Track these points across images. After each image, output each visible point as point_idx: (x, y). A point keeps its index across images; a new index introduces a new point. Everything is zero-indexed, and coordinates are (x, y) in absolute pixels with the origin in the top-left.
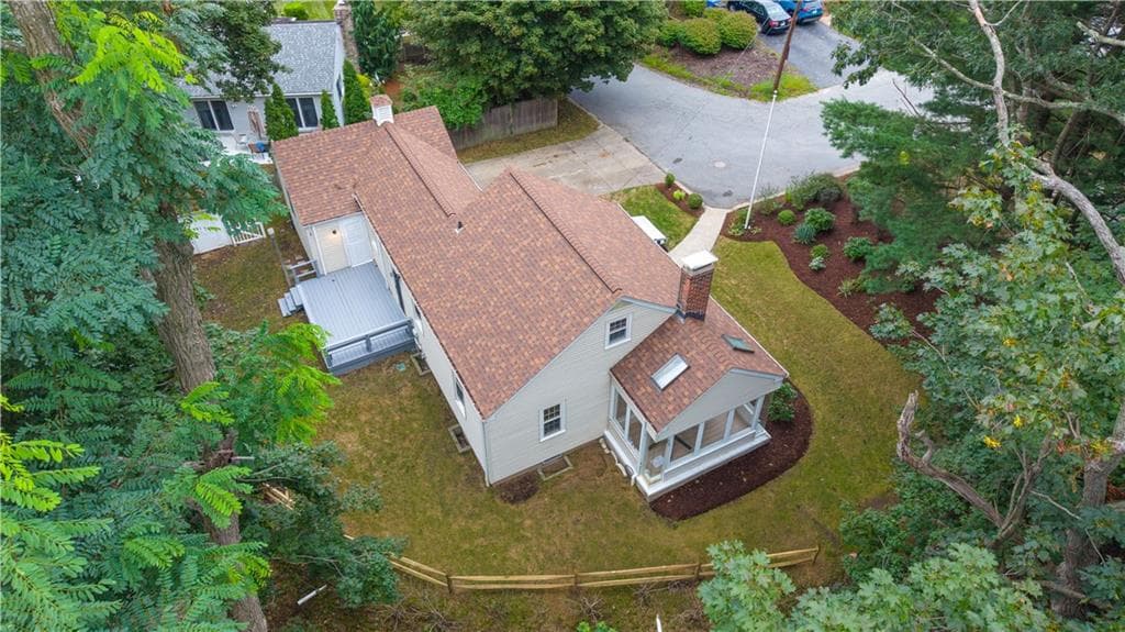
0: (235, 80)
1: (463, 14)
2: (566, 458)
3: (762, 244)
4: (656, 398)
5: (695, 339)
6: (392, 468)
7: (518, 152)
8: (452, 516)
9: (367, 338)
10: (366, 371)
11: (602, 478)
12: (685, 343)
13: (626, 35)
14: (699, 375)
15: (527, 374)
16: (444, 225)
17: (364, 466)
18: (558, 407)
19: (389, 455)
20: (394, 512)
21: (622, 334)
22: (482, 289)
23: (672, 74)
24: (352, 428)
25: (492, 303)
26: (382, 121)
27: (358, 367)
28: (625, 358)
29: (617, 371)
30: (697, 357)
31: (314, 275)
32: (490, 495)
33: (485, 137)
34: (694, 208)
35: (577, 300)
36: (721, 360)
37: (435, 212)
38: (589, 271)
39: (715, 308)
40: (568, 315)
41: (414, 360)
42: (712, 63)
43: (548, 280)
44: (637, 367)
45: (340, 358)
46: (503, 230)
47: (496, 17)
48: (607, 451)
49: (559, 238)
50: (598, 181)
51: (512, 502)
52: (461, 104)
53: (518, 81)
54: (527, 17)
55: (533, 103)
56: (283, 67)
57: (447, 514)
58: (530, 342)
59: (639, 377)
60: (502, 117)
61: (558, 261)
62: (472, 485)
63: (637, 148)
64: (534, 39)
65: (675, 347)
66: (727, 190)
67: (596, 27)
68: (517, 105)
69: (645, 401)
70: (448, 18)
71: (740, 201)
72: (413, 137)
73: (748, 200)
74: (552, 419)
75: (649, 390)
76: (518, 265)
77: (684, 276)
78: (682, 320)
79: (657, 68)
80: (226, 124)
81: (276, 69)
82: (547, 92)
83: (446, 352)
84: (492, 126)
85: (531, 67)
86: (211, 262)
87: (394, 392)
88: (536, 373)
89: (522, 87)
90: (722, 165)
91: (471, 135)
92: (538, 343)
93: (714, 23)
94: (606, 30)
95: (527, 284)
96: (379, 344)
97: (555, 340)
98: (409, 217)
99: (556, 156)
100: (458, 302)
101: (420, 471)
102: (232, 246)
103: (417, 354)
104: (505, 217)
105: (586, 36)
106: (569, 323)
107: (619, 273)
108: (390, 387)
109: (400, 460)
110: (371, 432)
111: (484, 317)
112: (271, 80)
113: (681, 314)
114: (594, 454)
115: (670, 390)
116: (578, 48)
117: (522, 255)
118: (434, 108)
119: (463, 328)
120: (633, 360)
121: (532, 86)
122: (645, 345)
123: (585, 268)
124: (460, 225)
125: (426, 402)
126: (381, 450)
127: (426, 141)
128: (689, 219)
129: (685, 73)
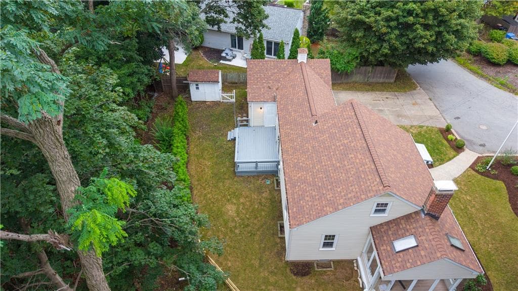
0: (244, 28)
1: (359, 16)
2: (332, 263)
3: (494, 181)
4: (391, 255)
5: (427, 230)
6: (245, 231)
7: (368, 91)
8: (263, 268)
9: (256, 162)
10: (252, 178)
11: (348, 283)
12: (420, 230)
13: (448, 43)
14: (423, 253)
15: (320, 214)
16: (309, 120)
17: (233, 224)
18: (334, 236)
19: (246, 223)
20: (237, 254)
21: (384, 211)
22: (314, 159)
23: (471, 71)
24: (235, 204)
25: (317, 168)
26: (301, 61)
27: (249, 174)
28: (381, 224)
29: (373, 229)
30: (425, 242)
31: (246, 125)
32: (285, 266)
33: (354, 79)
34: (458, 148)
35: (362, 183)
36: (440, 250)
37: (307, 112)
38: (375, 169)
39: (448, 214)
40: (354, 190)
41: (275, 181)
42: (498, 69)
43: (350, 166)
44: (386, 232)
45: (242, 168)
46: (337, 131)
47: (376, 21)
48: (356, 268)
49: (365, 145)
50: (406, 117)
51: (295, 275)
52: (345, 61)
53: (378, 55)
54: (393, 24)
55: (384, 69)
56: (267, 26)
57: (261, 265)
58: (328, 196)
59: (385, 238)
60: (365, 71)
61: (359, 158)
62: (279, 256)
63: (435, 105)
64: (393, 36)
65: (413, 230)
66: (482, 143)
67: (431, 36)
68: (375, 67)
69: (384, 254)
70: (351, 17)
71: (489, 151)
72: (313, 72)
73: (494, 152)
74: (329, 241)
75: (389, 248)
76: (337, 152)
77: (432, 192)
78: (423, 215)
79: (463, 65)
80: (241, 47)
81: (263, 26)
82: (393, 65)
83: (286, 185)
84: (359, 75)
85: (387, 50)
86: (209, 106)
87: (260, 193)
88: (325, 215)
89: (379, 59)
90: (484, 128)
91: (346, 77)
92: (332, 199)
93: (507, 48)
94: (437, 38)
95: (338, 165)
96: (262, 167)
97: (342, 201)
98: (295, 111)
99: (387, 98)
100: (300, 161)
101: (257, 238)
102: (220, 102)
103: (277, 178)
104: (340, 125)
105: (423, 40)
106: (353, 194)
107: (393, 176)
108: (259, 190)
109: (250, 228)
110: (242, 209)
111: (310, 174)
112: (259, 31)
113: (424, 212)
114: (348, 268)
115: (401, 254)
116: (417, 45)
117: (342, 148)
118: (328, 60)
119: (298, 176)
120: (385, 227)
121: (385, 59)
122: (396, 222)
123: (373, 167)
124: (316, 122)
125: (273, 204)
126: (243, 220)
127: (319, 75)
128: (453, 153)
129: (479, 71)
